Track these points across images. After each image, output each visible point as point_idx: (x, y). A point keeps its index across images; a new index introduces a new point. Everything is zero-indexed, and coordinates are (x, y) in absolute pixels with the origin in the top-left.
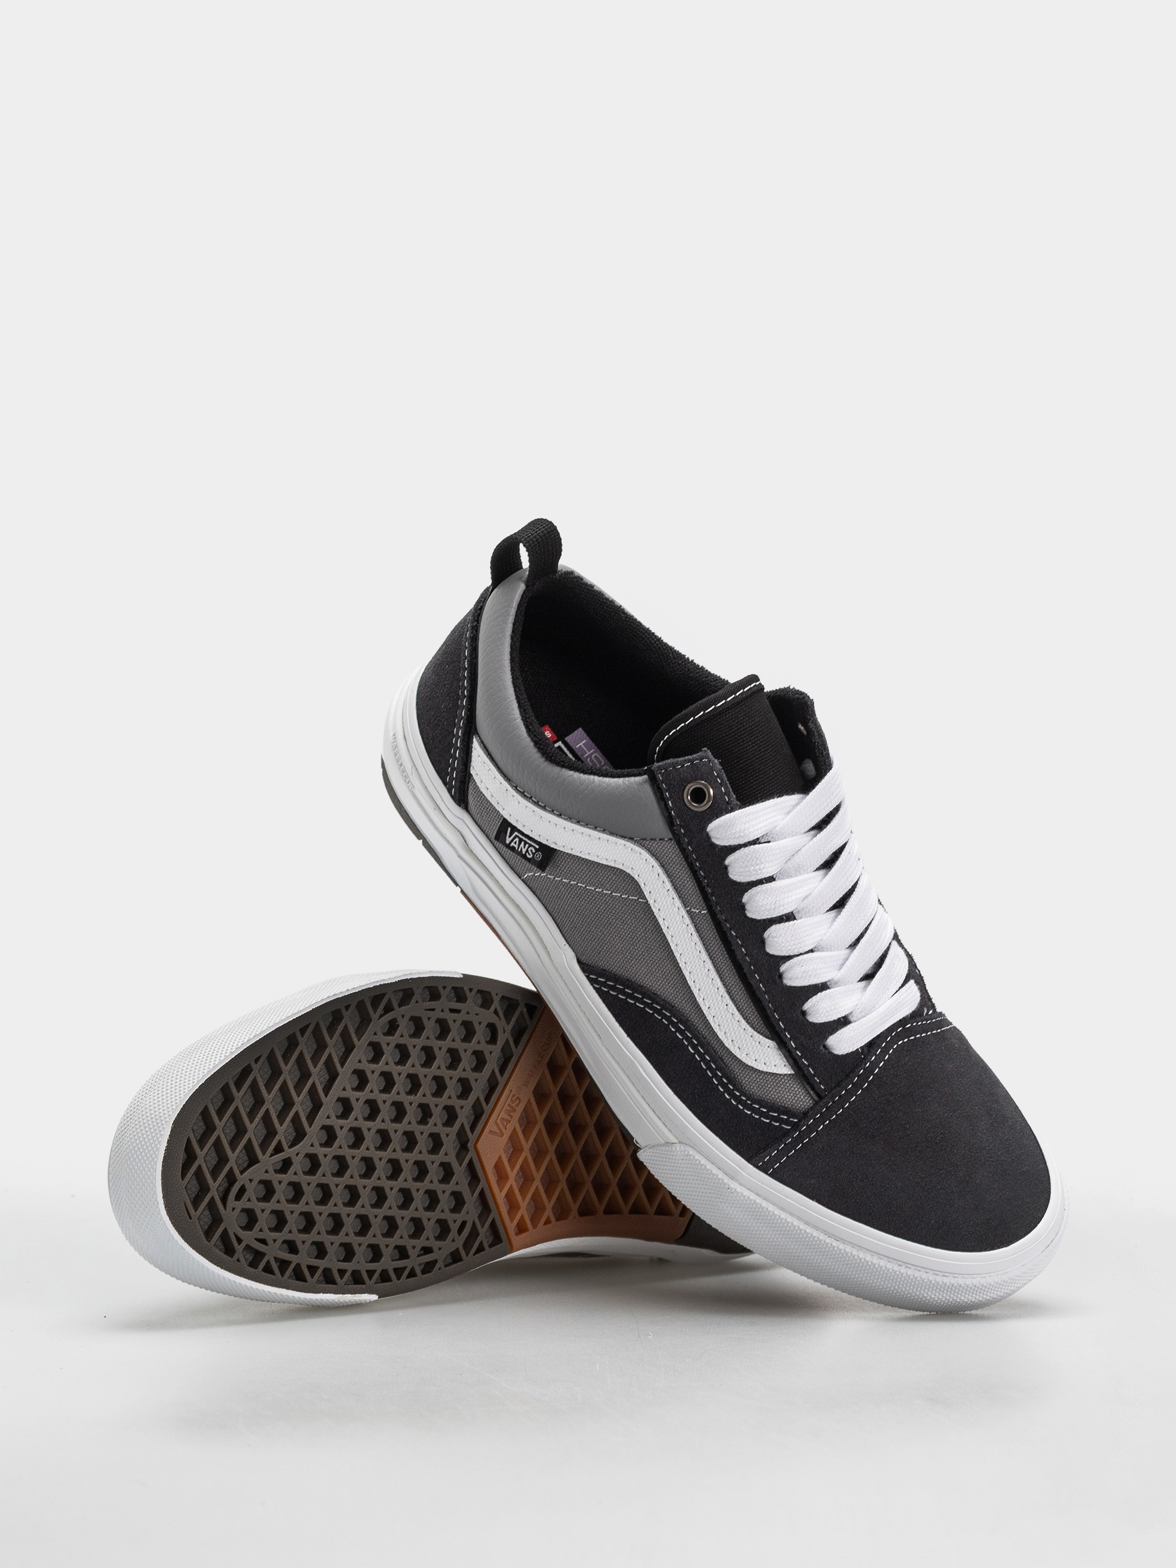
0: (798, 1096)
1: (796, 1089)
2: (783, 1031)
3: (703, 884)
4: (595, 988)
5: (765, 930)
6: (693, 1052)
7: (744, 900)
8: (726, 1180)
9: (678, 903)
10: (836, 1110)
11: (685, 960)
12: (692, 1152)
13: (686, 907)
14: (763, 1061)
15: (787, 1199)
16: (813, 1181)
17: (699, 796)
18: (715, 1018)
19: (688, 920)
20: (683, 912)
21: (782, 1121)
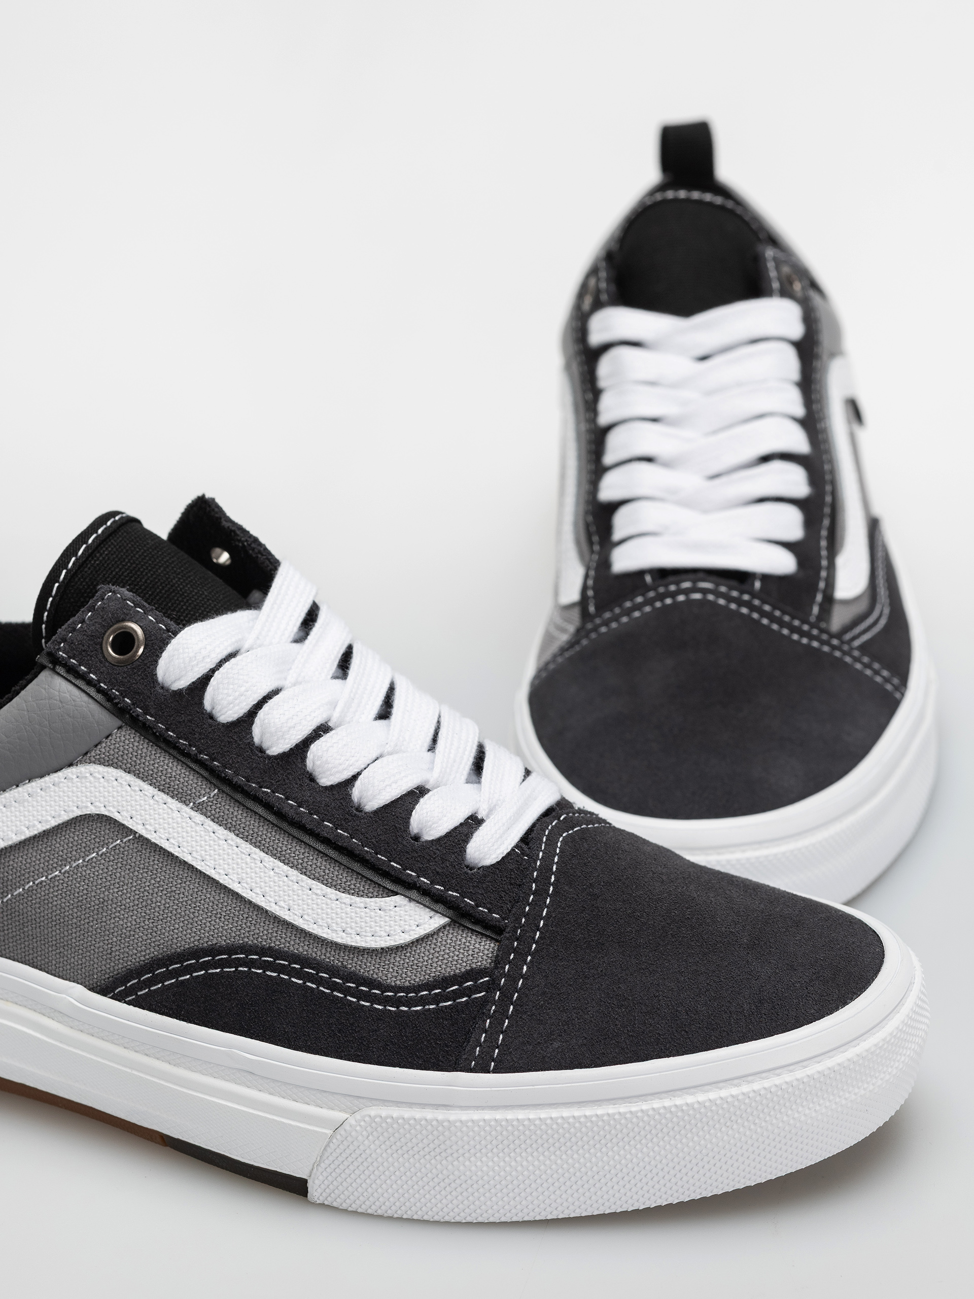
0: (472, 947)
1: (464, 940)
2: (403, 871)
3: (193, 753)
4: (129, 1003)
5: (304, 758)
6: (300, 982)
7: (256, 740)
8: (440, 1115)
9: (174, 804)
10: (531, 934)
11: (224, 870)
12: (373, 1111)
13: (187, 805)
14: (399, 930)
15: (536, 1087)
16: (556, 1045)
17: (125, 642)
18: (305, 917)
19: (199, 817)
20: (187, 810)
21: (469, 992)
